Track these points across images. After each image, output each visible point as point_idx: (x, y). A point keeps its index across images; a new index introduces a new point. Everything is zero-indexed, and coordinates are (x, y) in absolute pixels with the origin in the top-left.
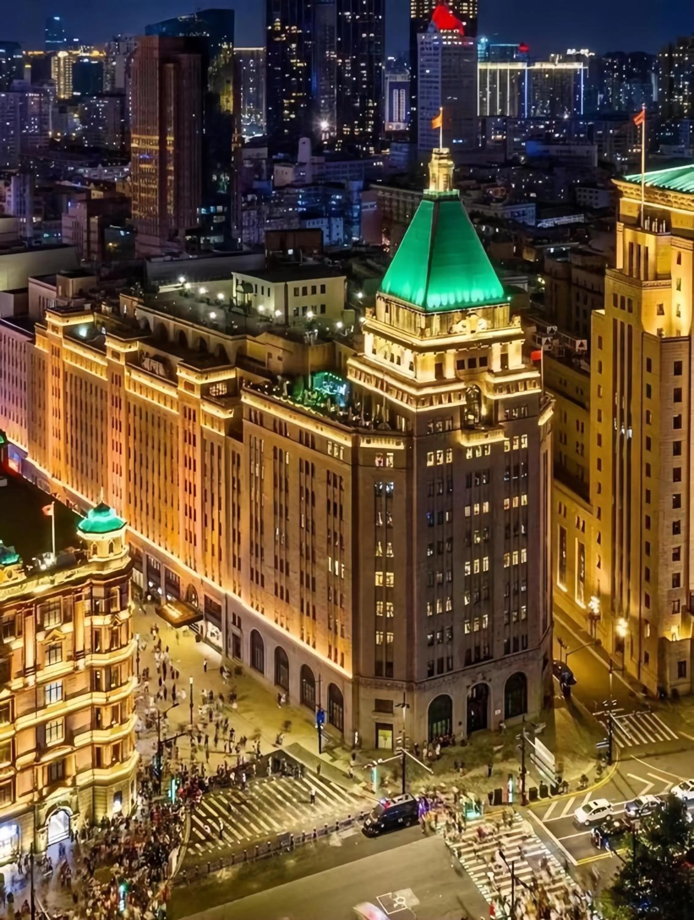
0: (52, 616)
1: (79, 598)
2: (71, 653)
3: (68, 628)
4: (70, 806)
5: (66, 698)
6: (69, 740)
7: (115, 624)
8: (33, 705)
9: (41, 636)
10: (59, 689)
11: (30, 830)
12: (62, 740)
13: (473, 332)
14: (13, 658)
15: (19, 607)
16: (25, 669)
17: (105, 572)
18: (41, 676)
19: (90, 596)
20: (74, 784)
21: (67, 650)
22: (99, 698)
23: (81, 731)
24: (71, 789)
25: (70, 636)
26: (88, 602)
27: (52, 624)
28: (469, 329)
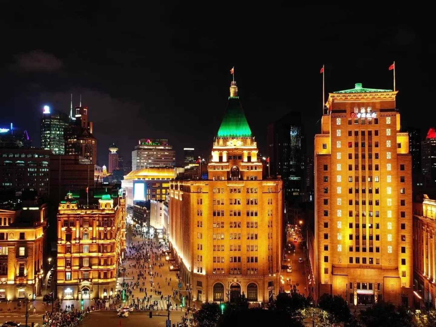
0: (86, 224)
1: (95, 220)
2: (92, 238)
3: (91, 229)
4: (89, 288)
5: (90, 252)
6: (90, 266)
7: (105, 231)
8: (78, 251)
9: (82, 229)
10: (88, 249)
11: (76, 291)
12: (88, 266)
13: (235, 145)
14: (73, 233)
15: (75, 217)
16: (76, 238)
17: (103, 213)
18: (82, 242)
19: (98, 220)
20: (91, 281)
21: (90, 236)
22: (100, 254)
23: (95, 265)
24: (90, 283)
25: (91, 232)
26: (97, 222)
27: (86, 226)
28: (233, 144)
